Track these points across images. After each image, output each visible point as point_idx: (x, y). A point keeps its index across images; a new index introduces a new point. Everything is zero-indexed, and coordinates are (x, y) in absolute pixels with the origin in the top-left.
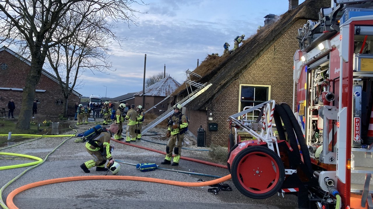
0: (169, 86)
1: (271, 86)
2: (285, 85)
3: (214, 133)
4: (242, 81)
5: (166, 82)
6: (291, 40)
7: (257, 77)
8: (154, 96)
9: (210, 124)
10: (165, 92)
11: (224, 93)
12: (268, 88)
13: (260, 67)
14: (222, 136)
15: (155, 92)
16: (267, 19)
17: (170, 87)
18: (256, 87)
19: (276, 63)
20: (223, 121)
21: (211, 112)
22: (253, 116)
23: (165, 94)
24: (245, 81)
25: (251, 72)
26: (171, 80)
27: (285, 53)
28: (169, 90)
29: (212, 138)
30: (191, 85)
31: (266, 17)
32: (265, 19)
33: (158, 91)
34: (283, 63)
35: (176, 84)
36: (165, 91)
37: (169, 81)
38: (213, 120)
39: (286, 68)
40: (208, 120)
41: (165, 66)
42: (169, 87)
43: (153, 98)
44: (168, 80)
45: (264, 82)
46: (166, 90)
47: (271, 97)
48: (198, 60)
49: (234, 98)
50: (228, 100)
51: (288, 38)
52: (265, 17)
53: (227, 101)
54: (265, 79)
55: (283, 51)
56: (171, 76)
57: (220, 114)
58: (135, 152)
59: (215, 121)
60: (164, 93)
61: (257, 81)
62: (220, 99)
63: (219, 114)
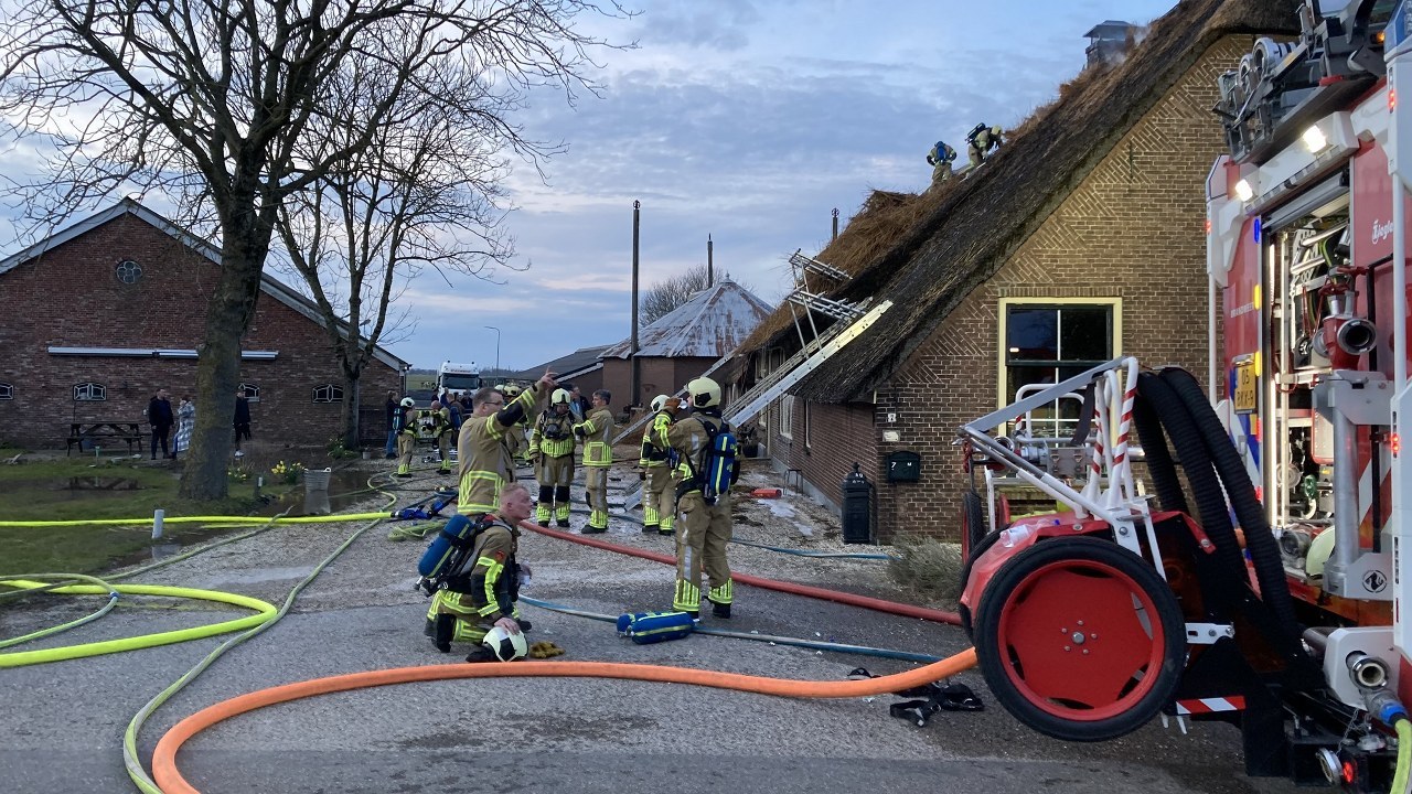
0: (729, 316)
1: (1124, 299)
2: (1180, 294)
3: (907, 491)
4: (1007, 285)
5: (718, 304)
6: (1196, 118)
7: (1065, 266)
8: (673, 358)
9: (888, 455)
10: (713, 338)
11: (940, 337)
12: (1110, 307)
13: (1077, 228)
14: (937, 500)
15: (676, 341)
16: (1095, 40)
17: (734, 318)
18: (1064, 308)
19: (1138, 210)
20: (938, 443)
21: (891, 411)
22: (1057, 420)
23: (714, 348)
24: (1019, 285)
25: (1040, 251)
26: (735, 295)
27: (1172, 168)
28: (727, 331)
29: (902, 511)
30: (812, 311)
31: (1091, 34)
32: (1088, 42)
33: (687, 338)
34: (1167, 210)
35: (754, 306)
36: (715, 336)
37: (726, 296)
38: (903, 439)
39: (1178, 228)
40: (880, 439)
41: (710, 243)
42: (729, 322)
43: (671, 366)
44: (725, 293)
45: (1096, 284)
46: (716, 331)
47: (1124, 345)
48: (835, 212)
49: (980, 353)
50: (954, 363)
51: (1183, 110)
52: (1087, 35)
53: (953, 367)
54: (1097, 275)
55: (1163, 163)
56: (733, 278)
57: (929, 415)
58: (610, 568)
59: (908, 444)
60: (710, 344)
61: (1068, 285)
62: (923, 358)
63: (922, 415)
